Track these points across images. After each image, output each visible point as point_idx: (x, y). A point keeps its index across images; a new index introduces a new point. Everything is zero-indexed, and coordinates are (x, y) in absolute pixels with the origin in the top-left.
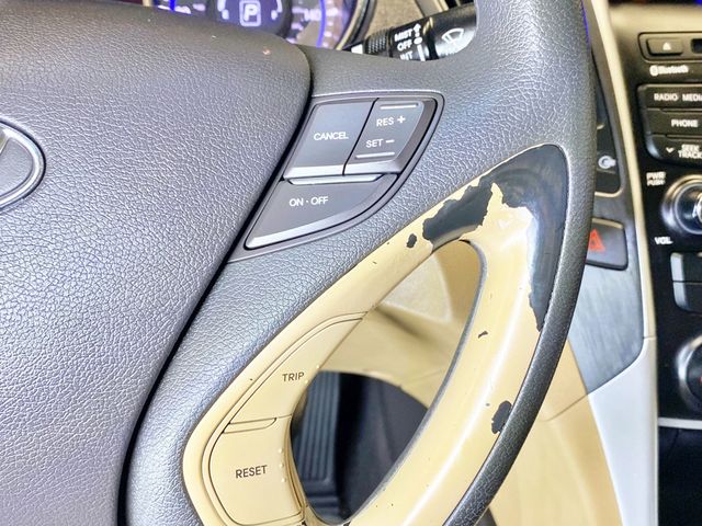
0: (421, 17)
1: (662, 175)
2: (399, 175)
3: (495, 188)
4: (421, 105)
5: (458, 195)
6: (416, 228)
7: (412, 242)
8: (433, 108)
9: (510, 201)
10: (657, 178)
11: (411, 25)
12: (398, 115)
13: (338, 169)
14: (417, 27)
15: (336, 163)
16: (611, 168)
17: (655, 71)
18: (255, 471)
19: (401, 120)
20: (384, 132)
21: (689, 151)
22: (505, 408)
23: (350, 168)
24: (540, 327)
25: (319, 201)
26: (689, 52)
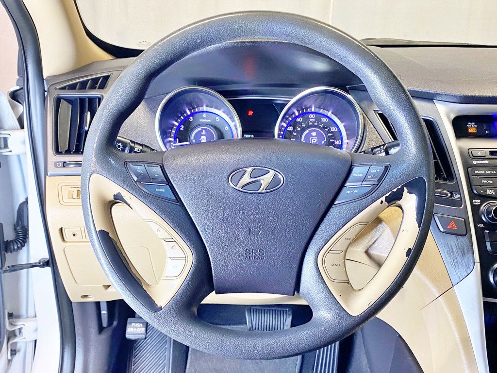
0: (383, 143)
1: (479, 201)
2: (378, 185)
3: (405, 188)
4: (384, 167)
5: (395, 190)
6: (383, 199)
7: (382, 202)
8: (387, 168)
9: (409, 192)
10: (477, 202)
11: (380, 146)
12: (377, 170)
13: (361, 183)
14: (382, 147)
15: (360, 182)
16: (458, 198)
17: (475, 162)
18: (337, 265)
19: (378, 171)
20: (374, 174)
21: (490, 192)
22: (410, 250)
23: (364, 183)
24: (419, 227)
25: (355, 191)
26: (488, 156)
